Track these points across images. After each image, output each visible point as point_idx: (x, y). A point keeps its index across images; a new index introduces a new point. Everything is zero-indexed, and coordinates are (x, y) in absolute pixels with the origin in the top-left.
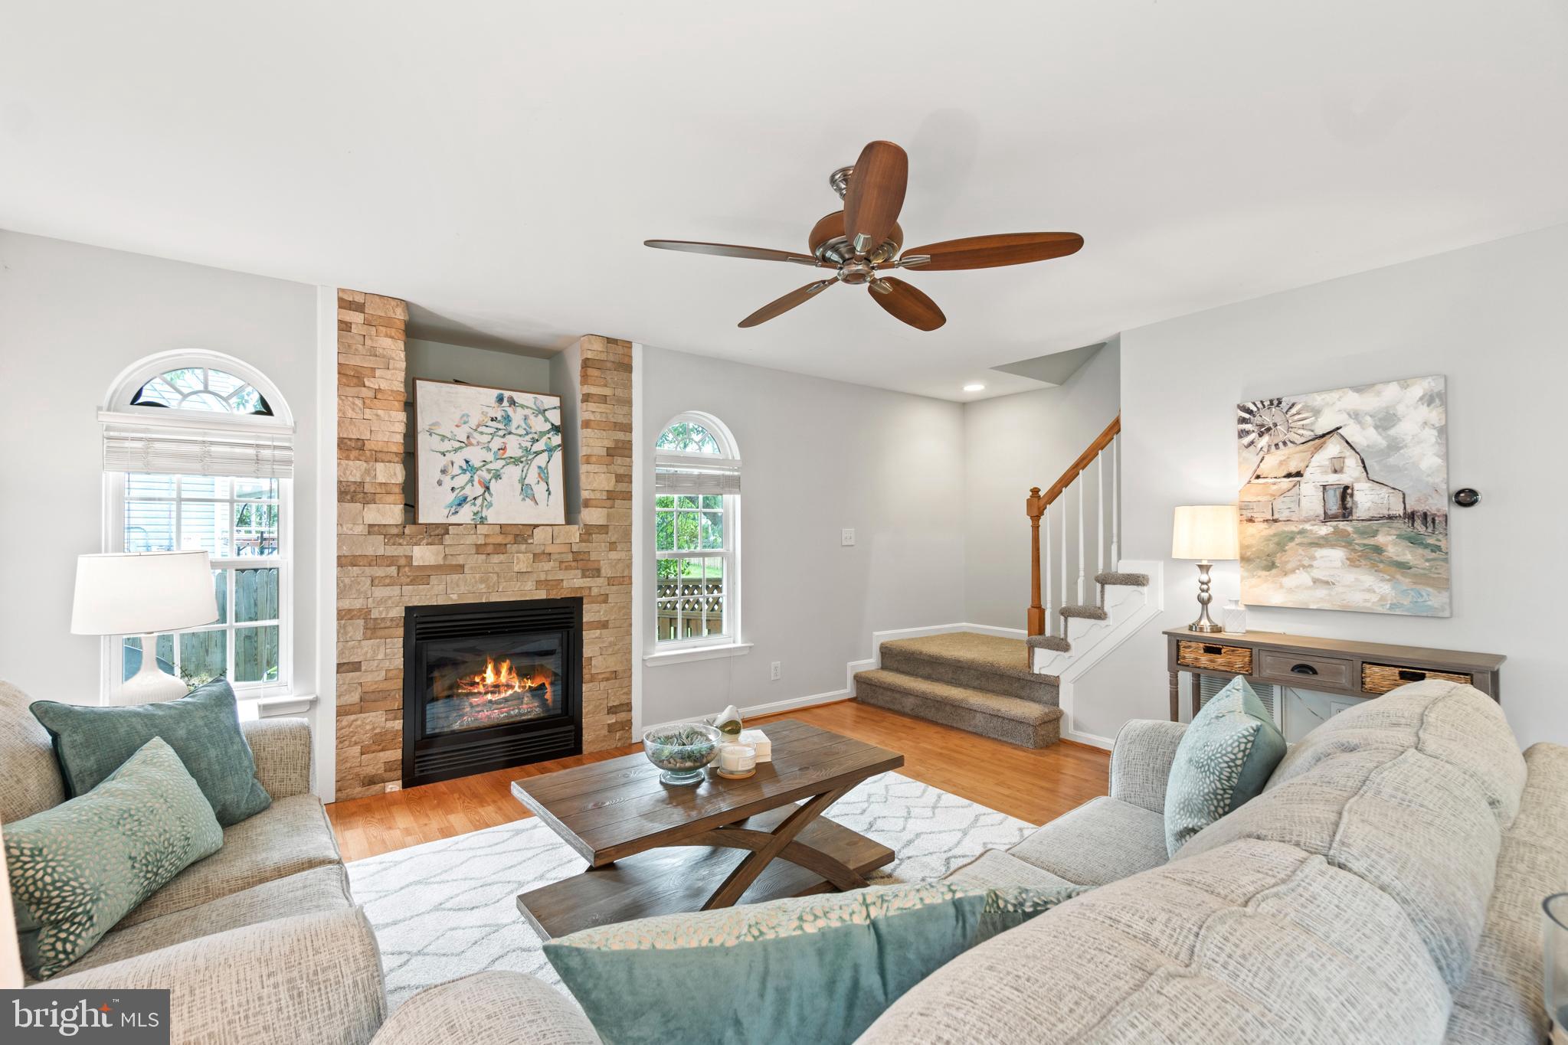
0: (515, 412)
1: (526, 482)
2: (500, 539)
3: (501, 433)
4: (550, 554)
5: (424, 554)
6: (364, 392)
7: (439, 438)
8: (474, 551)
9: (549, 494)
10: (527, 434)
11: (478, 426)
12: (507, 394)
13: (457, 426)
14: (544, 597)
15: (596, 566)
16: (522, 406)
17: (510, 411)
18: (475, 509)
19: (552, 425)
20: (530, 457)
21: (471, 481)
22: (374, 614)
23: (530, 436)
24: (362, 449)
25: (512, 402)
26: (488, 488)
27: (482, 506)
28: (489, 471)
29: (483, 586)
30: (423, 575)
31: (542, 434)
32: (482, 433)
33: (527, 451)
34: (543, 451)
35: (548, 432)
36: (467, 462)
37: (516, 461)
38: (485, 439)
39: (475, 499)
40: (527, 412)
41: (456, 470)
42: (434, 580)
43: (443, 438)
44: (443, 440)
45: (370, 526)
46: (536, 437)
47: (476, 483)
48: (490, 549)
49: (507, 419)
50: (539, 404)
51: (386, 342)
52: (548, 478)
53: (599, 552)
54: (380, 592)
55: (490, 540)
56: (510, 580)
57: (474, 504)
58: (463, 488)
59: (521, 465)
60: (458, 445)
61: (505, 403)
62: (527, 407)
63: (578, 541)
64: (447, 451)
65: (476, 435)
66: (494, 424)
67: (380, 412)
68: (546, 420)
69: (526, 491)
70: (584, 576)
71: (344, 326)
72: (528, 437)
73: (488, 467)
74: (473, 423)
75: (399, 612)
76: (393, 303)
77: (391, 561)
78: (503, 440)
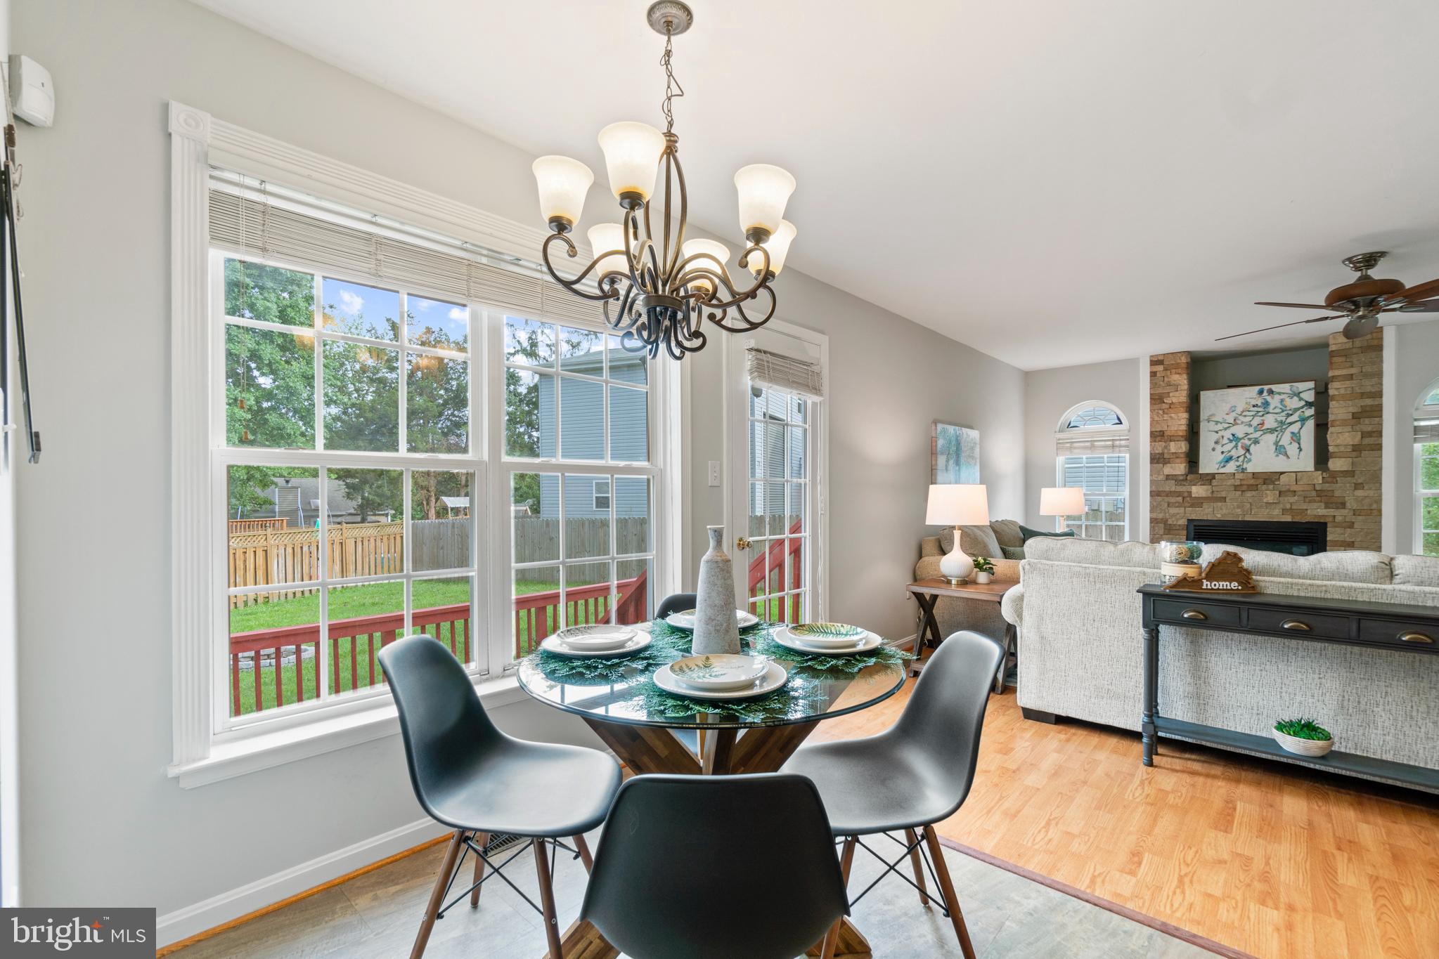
0: (1273, 398)
1: (1280, 444)
2: (1252, 482)
3: (1260, 414)
4: (1295, 491)
5: (1198, 491)
6: (1164, 406)
7: (1214, 423)
8: (1233, 489)
9: (1301, 450)
10: (1283, 411)
11: (1243, 412)
12: (1266, 387)
13: (1227, 414)
14: (1290, 520)
15: (1340, 500)
16: (1279, 394)
17: (1269, 398)
18: (1238, 464)
19: (1306, 402)
20: (1284, 427)
21: (1236, 446)
22: (1170, 522)
23: (1286, 412)
24: (1163, 436)
25: (1271, 392)
26: (1248, 450)
27: (1243, 462)
28: (1249, 439)
29: (1239, 510)
30: (1198, 502)
31: (1296, 410)
32: (1245, 416)
33: (1282, 423)
34: (1297, 421)
35: (1302, 407)
36: (1233, 435)
37: (1272, 431)
38: (1248, 419)
39: (1238, 457)
40: (1283, 397)
41: (1225, 441)
42: (1205, 505)
43: (1217, 422)
44: (1216, 424)
45: (1167, 475)
46: (1291, 412)
47: (1239, 447)
48: (1244, 488)
49: (1266, 404)
50: (1294, 389)
51: (1176, 377)
52: (1300, 439)
53: (1342, 489)
54: (1173, 511)
55: (1245, 482)
56: (1261, 507)
57: (1238, 461)
58: (1230, 451)
59: (1276, 433)
60: (1227, 425)
61: (1265, 393)
62: (1284, 393)
63: (1321, 482)
64: (1220, 430)
65: (1240, 418)
66: (1256, 409)
67: (1173, 415)
68: (1301, 399)
69: (1280, 450)
70: (1326, 508)
71: (1153, 374)
72: (1284, 414)
73: (1249, 437)
74: (1239, 410)
75: (1183, 522)
76: (1179, 355)
77: (1179, 494)
78: (1262, 418)
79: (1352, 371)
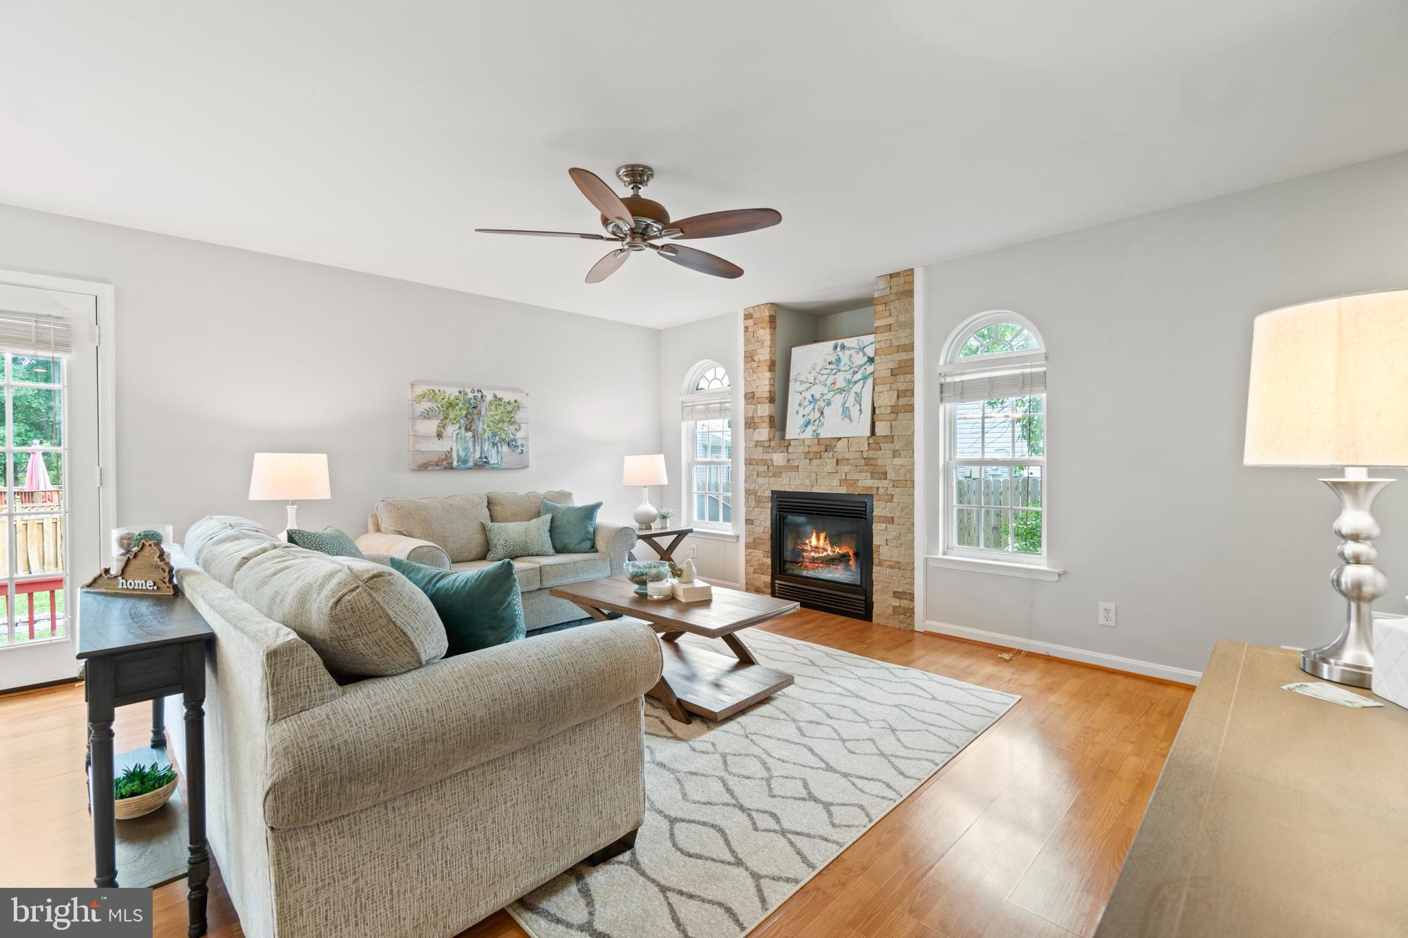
0: (844, 354)
1: (846, 406)
2: (816, 449)
3: (834, 372)
4: (848, 459)
5: (778, 459)
6: (755, 365)
7: (799, 382)
8: (803, 457)
9: (861, 413)
10: (850, 369)
11: (821, 370)
12: (840, 342)
13: (810, 373)
14: (845, 492)
15: (882, 470)
16: (849, 349)
17: (841, 354)
18: (814, 428)
19: (869, 357)
20: (851, 386)
21: (814, 409)
22: (759, 494)
23: (852, 370)
24: (753, 398)
25: (843, 347)
26: (822, 413)
27: (818, 426)
28: (824, 400)
29: (808, 481)
30: (778, 472)
31: (861, 366)
32: (822, 375)
33: (849, 381)
34: (860, 380)
35: (865, 364)
36: (813, 396)
37: (841, 390)
38: (825, 377)
39: (814, 421)
40: (852, 352)
41: (806, 403)
42: (784, 475)
43: (802, 382)
44: (801, 384)
45: (757, 442)
46: (856, 369)
47: (816, 410)
48: (811, 456)
49: (839, 360)
50: (861, 344)
51: (761, 332)
52: (861, 401)
53: (884, 457)
54: (761, 481)
55: (811, 450)
56: (824, 477)
57: (814, 425)
58: (809, 414)
59: (844, 393)
60: (808, 385)
61: (839, 349)
62: (852, 348)
63: (867, 449)
64: (803, 391)
65: (819, 376)
66: (831, 367)
67: (760, 375)
68: (865, 354)
69: (846, 412)
70: (872, 478)
71: (746, 328)
72: (851, 372)
73: (824, 398)
74: (818, 369)
75: (768, 494)
76: (763, 307)
77: (764, 462)
78: (834, 377)
79: (891, 321)
